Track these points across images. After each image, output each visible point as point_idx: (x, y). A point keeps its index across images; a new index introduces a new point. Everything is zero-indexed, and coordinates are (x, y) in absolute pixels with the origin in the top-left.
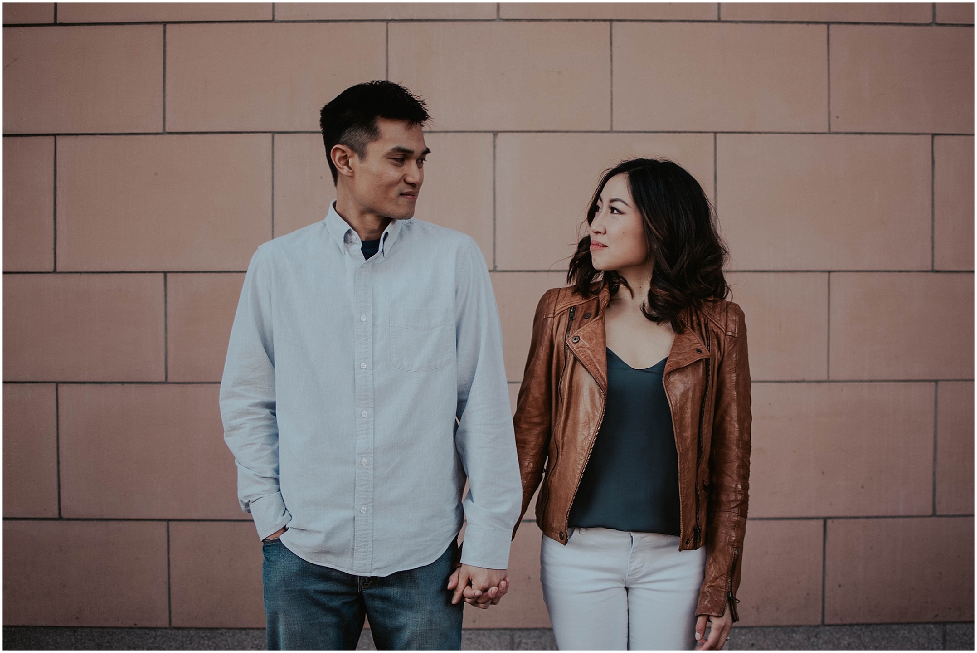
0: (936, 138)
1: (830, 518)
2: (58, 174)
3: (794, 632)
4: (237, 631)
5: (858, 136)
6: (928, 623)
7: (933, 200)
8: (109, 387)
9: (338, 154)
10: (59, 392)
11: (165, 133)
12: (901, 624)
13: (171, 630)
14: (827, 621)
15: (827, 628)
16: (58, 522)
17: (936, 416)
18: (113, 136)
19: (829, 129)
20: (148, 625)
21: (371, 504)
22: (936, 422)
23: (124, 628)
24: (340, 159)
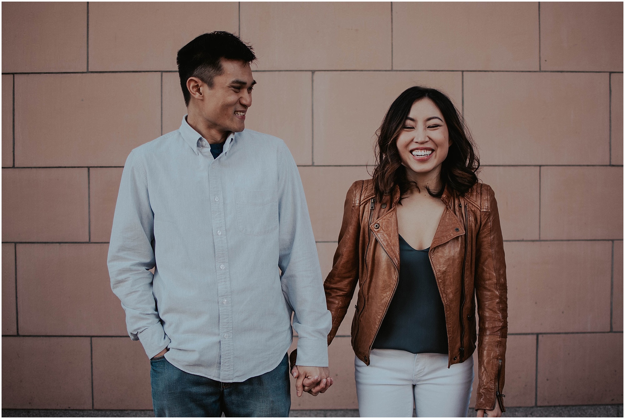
0: (612, 74)
1: (541, 334)
2: (15, 101)
3: (516, 411)
4: (139, 412)
5: (560, 73)
6: (607, 405)
7: (610, 117)
8: (51, 245)
9: (192, 84)
10: (17, 249)
11: (88, 72)
12: (589, 405)
13: (93, 411)
14: (539, 404)
15: (539, 408)
16: (16, 338)
17: (612, 265)
18: (52, 75)
19: (540, 69)
20: (78, 408)
21: (231, 331)
22: (612, 268)
23: (62, 410)
24: (193, 87)
